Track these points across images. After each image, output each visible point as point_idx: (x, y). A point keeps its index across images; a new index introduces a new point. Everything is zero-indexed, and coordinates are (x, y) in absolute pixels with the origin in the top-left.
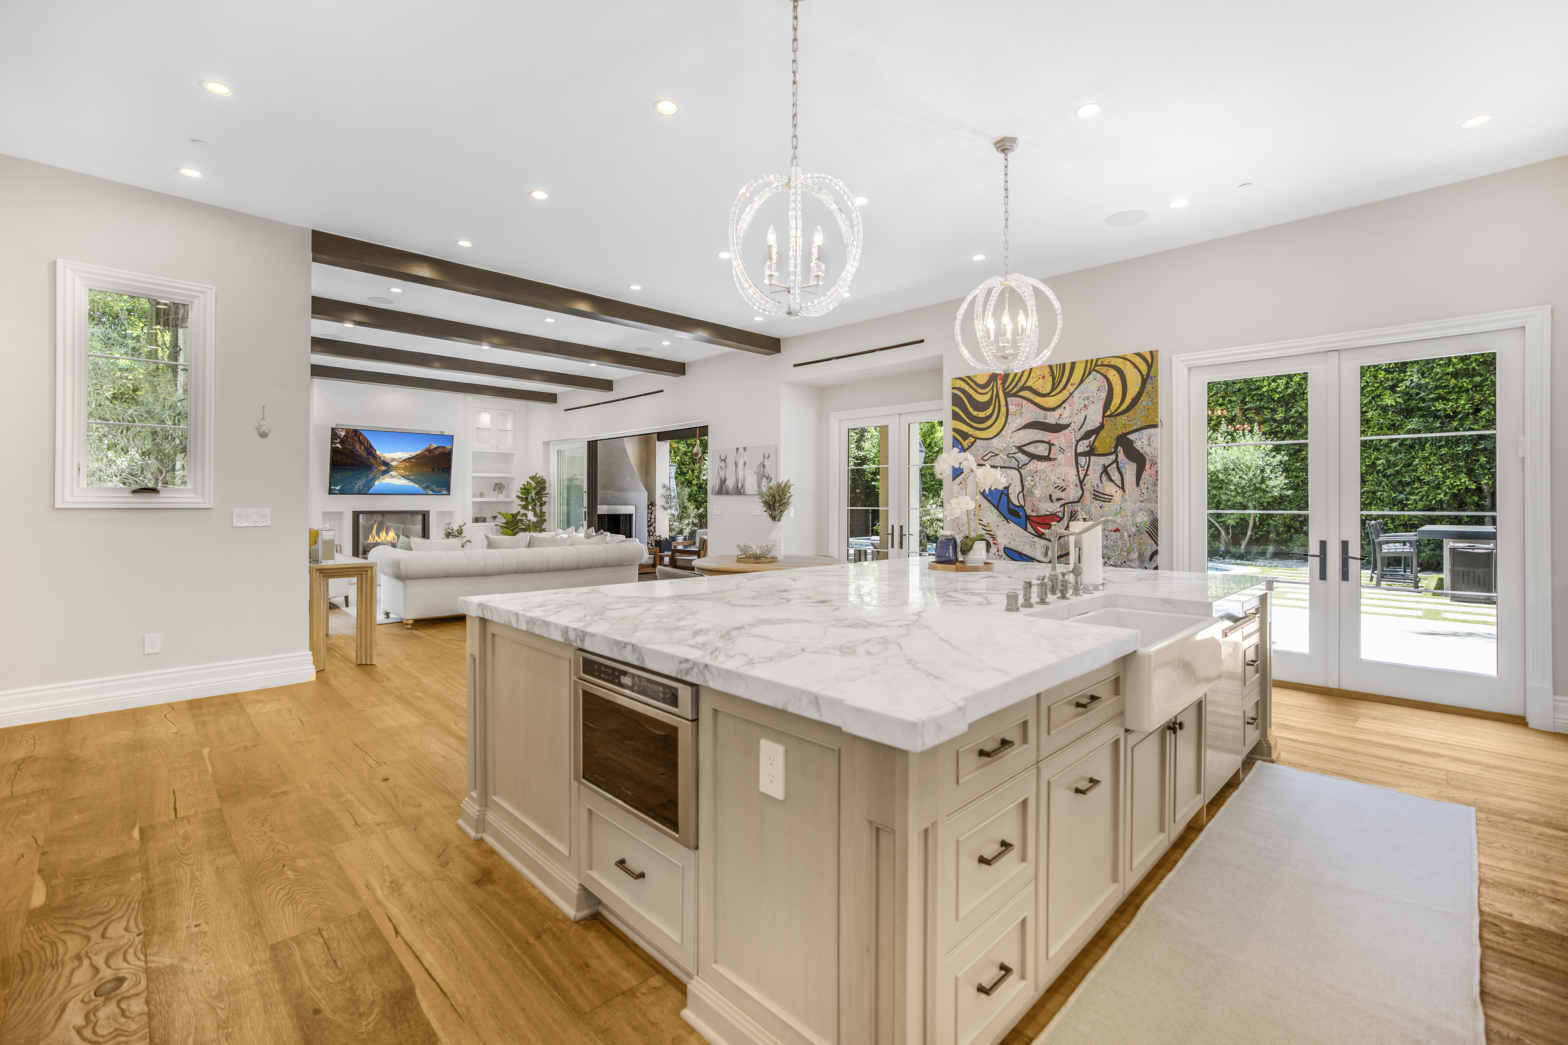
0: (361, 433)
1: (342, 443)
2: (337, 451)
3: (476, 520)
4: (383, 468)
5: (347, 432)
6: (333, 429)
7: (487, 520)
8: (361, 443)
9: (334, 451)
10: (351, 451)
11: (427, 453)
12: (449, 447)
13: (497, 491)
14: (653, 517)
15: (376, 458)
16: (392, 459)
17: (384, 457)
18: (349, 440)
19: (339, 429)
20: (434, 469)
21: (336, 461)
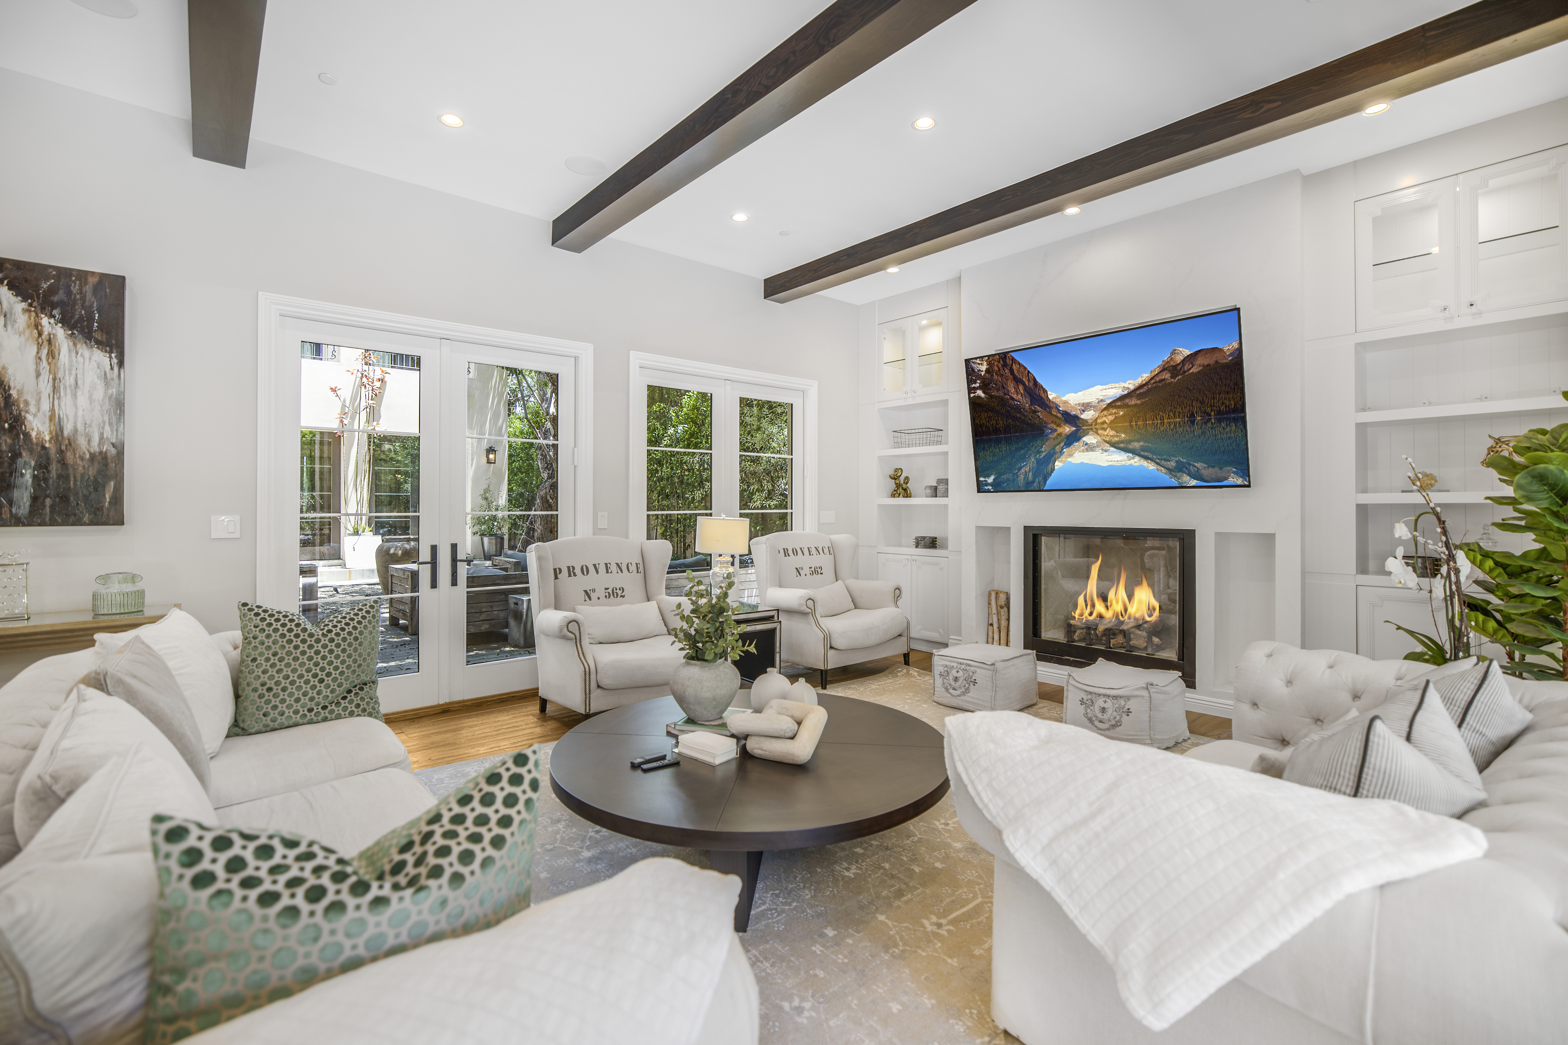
0: (1013, 360)
1: (984, 387)
2: (979, 405)
4: (1067, 429)
5: (989, 364)
6: (967, 361)
8: (1017, 381)
9: (975, 405)
10: (1003, 401)
11: (1167, 375)
12: (1229, 347)
15: (1050, 408)
16: (1083, 405)
17: (1066, 402)
18: (995, 377)
19: (976, 358)
20: (1192, 415)
21: (981, 426)
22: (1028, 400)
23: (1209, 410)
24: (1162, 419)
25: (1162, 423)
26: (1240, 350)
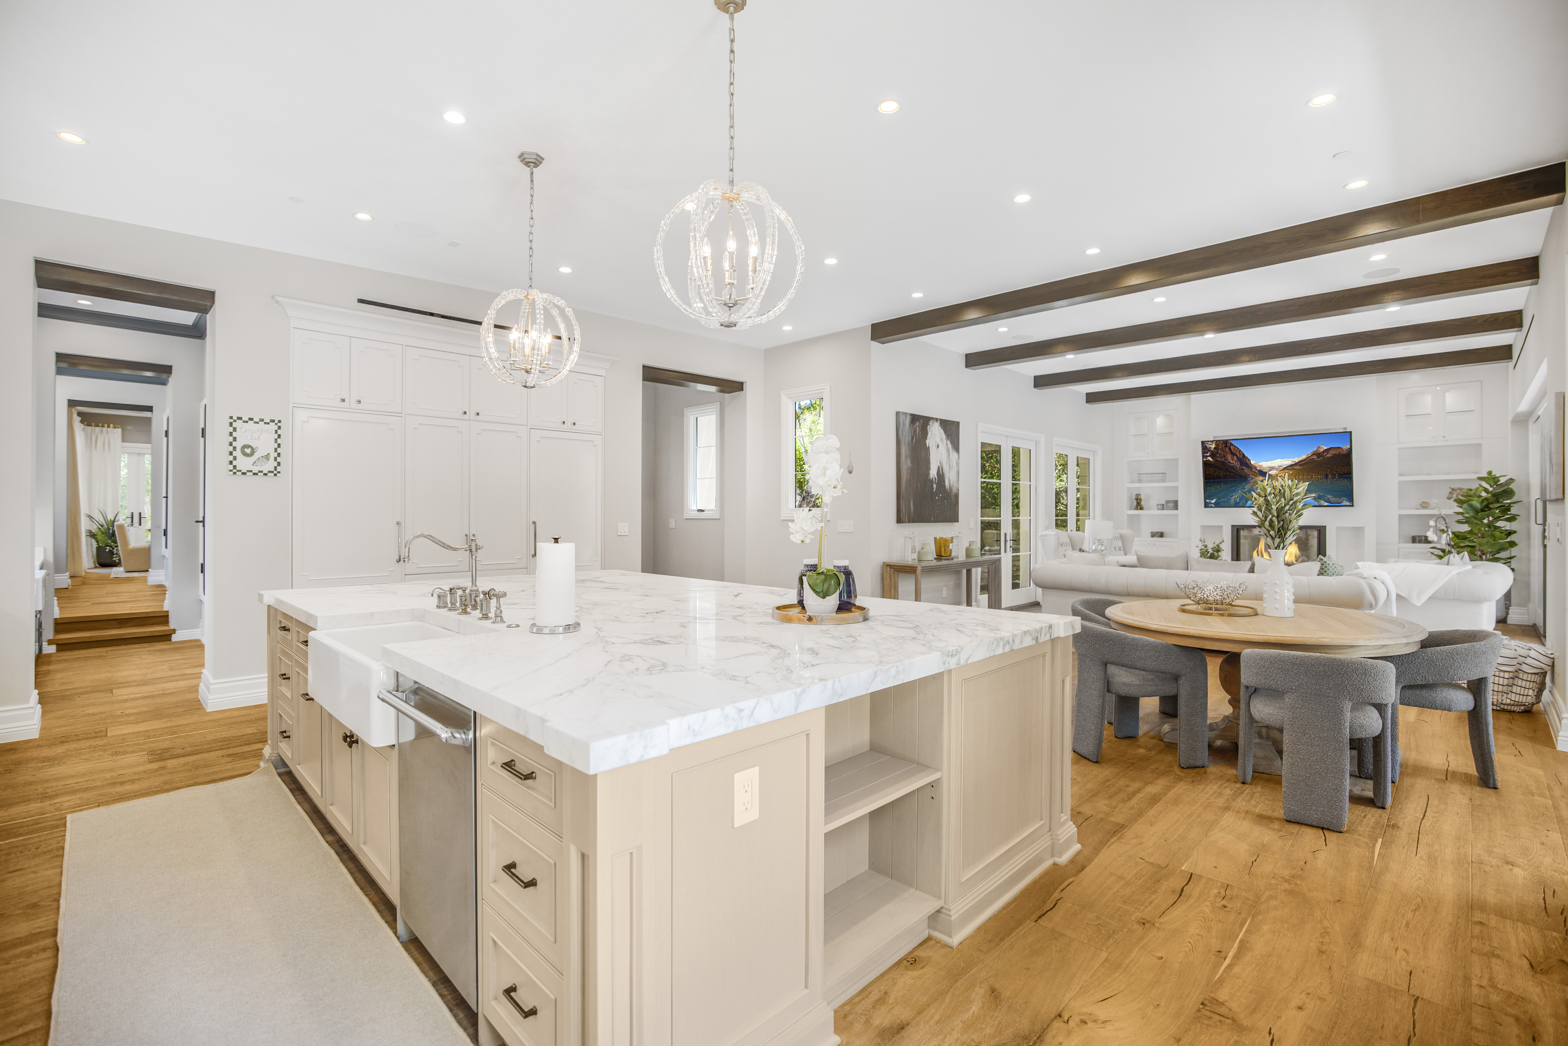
0: (1231, 444)
1: (1212, 456)
2: (1209, 464)
3: (1414, 539)
4: (1259, 477)
5: (1217, 445)
6: (1203, 443)
8: (1233, 454)
9: (1206, 464)
10: (1223, 463)
11: (1315, 457)
12: (1346, 447)
15: (1251, 468)
16: (1270, 467)
17: (1261, 466)
18: (1220, 451)
19: (1208, 441)
20: (1327, 475)
21: (1209, 475)
22: (1239, 464)
23: (1335, 473)
24: (1312, 476)
25: (1312, 478)
26: (1351, 449)
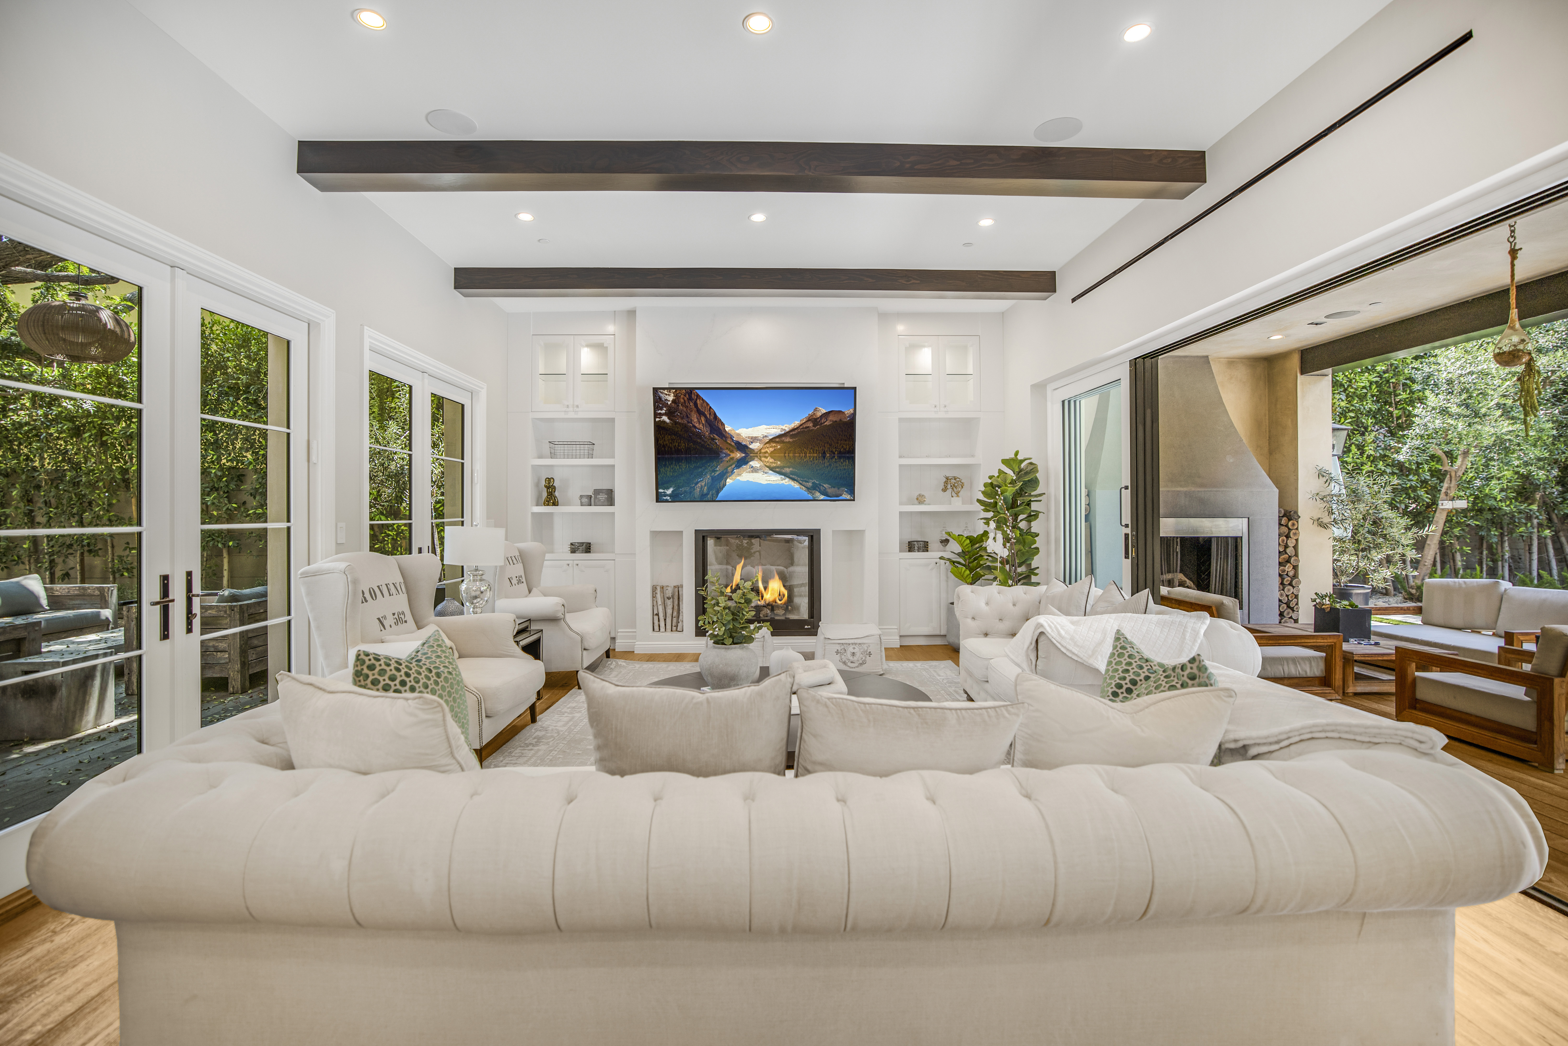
0: (698, 396)
1: (669, 414)
2: (664, 428)
3: (911, 547)
4: (738, 455)
5: (675, 395)
6: (656, 390)
7: (930, 546)
8: (700, 413)
9: (659, 428)
10: (686, 428)
11: (810, 424)
12: (848, 411)
13: (949, 491)
14: (1291, 542)
15: (726, 437)
16: (752, 438)
17: (739, 435)
18: (681, 407)
19: (664, 389)
20: (824, 453)
21: (664, 446)
22: (708, 429)
23: (834, 450)
24: (805, 454)
25: (805, 456)
26: (854, 414)
